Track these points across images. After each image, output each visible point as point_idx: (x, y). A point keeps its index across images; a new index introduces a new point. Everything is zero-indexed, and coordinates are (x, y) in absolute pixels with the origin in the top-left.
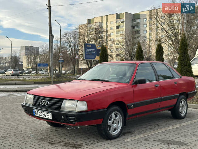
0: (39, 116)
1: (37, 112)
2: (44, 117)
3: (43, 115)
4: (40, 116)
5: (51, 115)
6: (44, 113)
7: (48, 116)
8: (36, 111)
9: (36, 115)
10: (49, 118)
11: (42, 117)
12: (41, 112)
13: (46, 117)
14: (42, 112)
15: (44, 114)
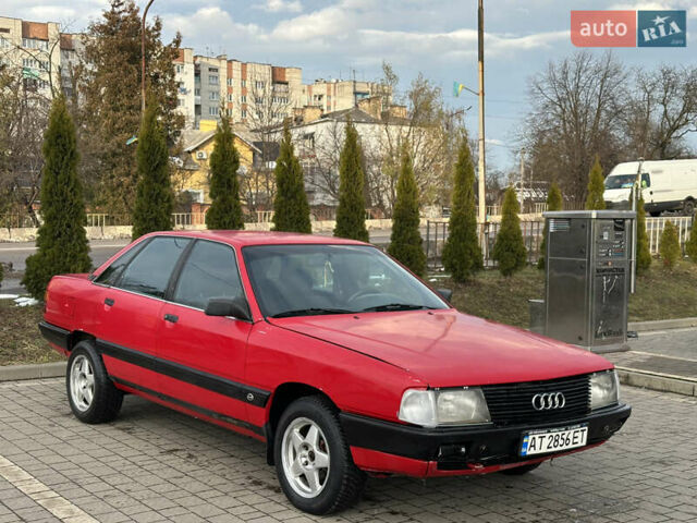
0: (544, 450)
1: (538, 441)
2: (565, 447)
3: (561, 442)
4: (550, 450)
5: (586, 433)
6: (567, 432)
7: (576, 440)
8: (536, 437)
9: (532, 452)
10: (580, 444)
11: (559, 448)
12: (554, 434)
13: (571, 446)
14: (560, 434)
15: (565, 437)
